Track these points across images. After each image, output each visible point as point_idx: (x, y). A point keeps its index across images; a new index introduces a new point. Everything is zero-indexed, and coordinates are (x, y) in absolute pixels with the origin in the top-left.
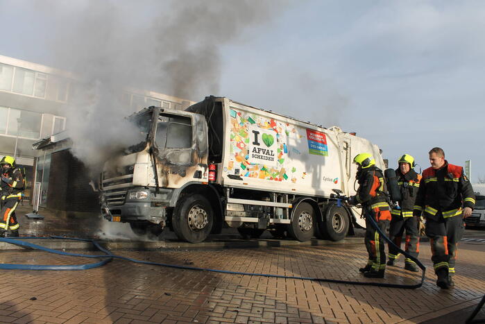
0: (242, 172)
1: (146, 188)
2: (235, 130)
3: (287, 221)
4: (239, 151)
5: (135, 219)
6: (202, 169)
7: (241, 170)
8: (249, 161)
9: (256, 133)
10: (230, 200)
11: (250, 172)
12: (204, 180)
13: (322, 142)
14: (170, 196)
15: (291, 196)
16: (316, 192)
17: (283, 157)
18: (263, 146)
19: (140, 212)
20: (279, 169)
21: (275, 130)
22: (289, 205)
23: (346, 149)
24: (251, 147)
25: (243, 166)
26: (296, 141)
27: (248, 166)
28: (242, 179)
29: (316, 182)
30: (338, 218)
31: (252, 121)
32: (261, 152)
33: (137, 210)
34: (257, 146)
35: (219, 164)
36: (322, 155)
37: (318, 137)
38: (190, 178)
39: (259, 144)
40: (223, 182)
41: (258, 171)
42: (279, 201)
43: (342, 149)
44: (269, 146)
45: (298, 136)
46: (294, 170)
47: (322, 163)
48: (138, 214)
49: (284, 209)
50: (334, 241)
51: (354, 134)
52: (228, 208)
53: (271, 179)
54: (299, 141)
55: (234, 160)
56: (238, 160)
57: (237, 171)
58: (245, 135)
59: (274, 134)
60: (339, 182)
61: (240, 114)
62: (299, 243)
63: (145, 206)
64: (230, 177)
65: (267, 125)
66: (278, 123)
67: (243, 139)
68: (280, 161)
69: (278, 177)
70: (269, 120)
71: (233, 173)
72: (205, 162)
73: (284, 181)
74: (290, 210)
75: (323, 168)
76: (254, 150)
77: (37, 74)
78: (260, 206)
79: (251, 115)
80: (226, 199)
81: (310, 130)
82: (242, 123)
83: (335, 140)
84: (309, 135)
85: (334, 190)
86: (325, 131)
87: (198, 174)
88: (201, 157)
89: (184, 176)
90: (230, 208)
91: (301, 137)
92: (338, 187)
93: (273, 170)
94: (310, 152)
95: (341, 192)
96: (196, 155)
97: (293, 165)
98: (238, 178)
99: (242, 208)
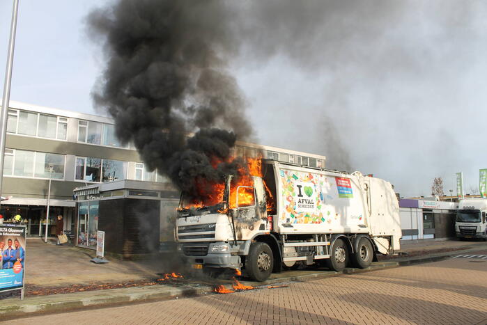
0: (292, 220)
1: (226, 242)
2: (285, 187)
3: (327, 256)
4: (288, 203)
5: (218, 267)
6: (265, 222)
7: (291, 218)
8: (296, 211)
9: (300, 187)
10: (286, 245)
11: (298, 220)
12: (267, 231)
13: (347, 186)
14: (243, 247)
15: (328, 235)
16: (345, 229)
17: (320, 204)
18: (305, 197)
19: (222, 261)
20: (318, 214)
21: (313, 182)
22: (327, 243)
23: (366, 190)
24: (297, 199)
25: (292, 216)
26: (327, 188)
27: (296, 215)
28: (292, 227)
29: (344, 221)
30: (364, 248)
31: (295, 177)
32: (304, 202)
33: (220, 260)
34: (301, 198)
35: (275, 216)
36: (347, 197)
37: (343, 183)
38: (257, 231)
39: (302, 196)
40: (279, 230)
41: (303, 218)
42: (319, 241)
43: (363, 190)
44: (309, 196)
45: (328, 185)
46: (329, 214)
47: (347, 204)
48: (221, 263)
49: (324, 246)
50: (362, 268)
51: (371, 176)
52: (284, 252)
53: (313, 223)
54: (329, 189)
55: (286, 210)
56: (289, 211)
57: (288, 220)
58: (292, 190)
59: (312, 185)
60: (363, 218)
61: (286, 173)
62: (336, 273)
63: (226, 256)
64: (284, 225)
65: (307, 179)
66: (314, 176)
67: (291, 193)
68: (319, 207)
69: (317, 221)
70: (308, 174)
71: (285, 222)
72: (265, 215)
73: (322, 223)
74: (329, 246)
75: (348, 208)
76: (300, 201)
78: (306, 247)
79: (294, 173)
80: (283, 244)
81: (338, 178)
82: (289, 180)
83: (357, 184)
84: (337, 182)
85: (360, 226)
86: (348, 176)
87: (262, 227)
88: (263, 212)
89: (252, 229)
90: (285, 250)
91: (331, 185)
92: (362, 222)
93: (313, 215)
94: (340, 196)
95: (365, 227)
96: (259, 211)
97: (328, 210)
98: (290, 226)
99: (294, 250)
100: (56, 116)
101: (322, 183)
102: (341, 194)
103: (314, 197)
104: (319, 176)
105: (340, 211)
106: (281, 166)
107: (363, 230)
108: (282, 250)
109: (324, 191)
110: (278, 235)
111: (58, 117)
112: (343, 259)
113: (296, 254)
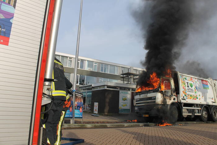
0: (185, 97)
1: (160, 105)
2: (182, 83)
3: (200, 114)
4: (183, 90)
6: (175, 97)
8: (187, 93)
9: (188, 83)
11: (187, 97)
12: (176, 101)
13: (206, 84)
14: (167, 107)
15: (200, 105)
16: (207, 103)
17: (196, 91)
18: (190, 87)
20: (195, 95)
21: (192, 81)
22: (199, 108)
23: (215, 86)
24: (187, 88)
25: (185, 95)
26: (198, 84)
27: (187, 95)
28: (186, 100)
29: (205, 99)
31: (186, 79)
32: (190, 90)
34: (188, 88)
35: (178, 95)
36: (207, 89)
37: (205, 82)
38: (172, 101)
39: (189, 87)
41: (189, 97)
42: (196, 107)
43: (213, 86)
44: (192, 87)
45: (199, 83)
46: (199, 96)
47: (207, 92)
49: (198, 110)
50: (214, 121)
51: (216, 80)
53: (193, 99)
54: (199, 85)
56: (184, 93)
57: (184, 97)
58: (185, 84)
59: (192, 83)
60: (213, 99)
61: (182, 77)
62: (203, 123)
64: (182, 99)
65: (190, 80)
66: (193, 79)
67: (184, 85)
68: (195, 92)
69: (195, 98)
70: (190, 78)
72: (175, 94)
73: (197, 99)
74: (200, 110)
75: (207, 94)
78: (191, 109)
79: (185, 77)
80: (182, 107)
81: (202, 80)
82: (183, 80)
83: (211, 83)
84: (202, 82)
85: (212, 102)
86: (206, 80)
87: (174, 99)
88: (174, 93)
89: (170, 100)
90: (183, 110)
91: (200, 83)
92: (213, 101)
93: (193, 96)
94: (204, 88)
95: (215, 103)
96: (172, 92)
97: (199, 93)
98: (184, 99)
99: (186, 110)
100: (67, 57)
101: (196, 82)
102: (204, 87)
103: (193, 88)
104: (195, 79)
105: (204, 95)
106: (180, 74)
107: (214, 104)
108: (182, 110)
109: (197, 86)
110: (180, 103)
111: (68, 58)
112: (206, 116)
113: (188, 112)
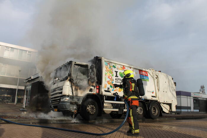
1: (68, 96)
2: (107, 70)
4: (109, 80)
6: (93, 88)
7: (110, 88)
9: (116, 72)
10: (105, 101)
11: (114, 89)
12: (94, 92)
13: (146, 75)
14: (79, 100)
18: (120, 77)
19: (65, 107)
23: (157, 78)
24: (114, 78)
25: (111, 86)
28: (110, 92)
30: (154, 109)
31: (115, 67)
32: (119, 80)
33: (64, 106)
34: (117, 78)
35: (100, 86)
36: (146, 81)
38: (87, 92)
39: (118, 77)
40: (102, 93)
41: (118, 89)
43: (155, 78)
44: (122, 77)
45: (135, 73)
47: (146, 84)
48: (64, 108)
50: (153, 119)
51: (160, 72)
52: (105, 105)
55: (107, 83)
56: (109, 84)
57: (108, 88)
60: (154, 92)
61: (109, 64)
63: (68, 104)
64: (105, 91)
65: (121, 68)
66: (126, 68)
67: (111, 74)
70: (122, 66)
71: (107, 89)
72: (94, 84)
75: (146, 86)
77: (28, 52)
78: (119, 104)
79: (114, 65)
81: (140, 70)
82: (110, 68)
83: (152, 75)
84: (140, 72)
85: (152, 96)
86: (146, 70)
87: (91, 90)
88: (93, 82)
89: (84, 91)
92: (154, 95)
96: (90, 82)
98: (109, 91)
99: (111, 105)
104: (129, 68)
107: (154, 99)
108: (103, 104)
110: (101, 96)
112: (141, 113)
113: (112, 107)
